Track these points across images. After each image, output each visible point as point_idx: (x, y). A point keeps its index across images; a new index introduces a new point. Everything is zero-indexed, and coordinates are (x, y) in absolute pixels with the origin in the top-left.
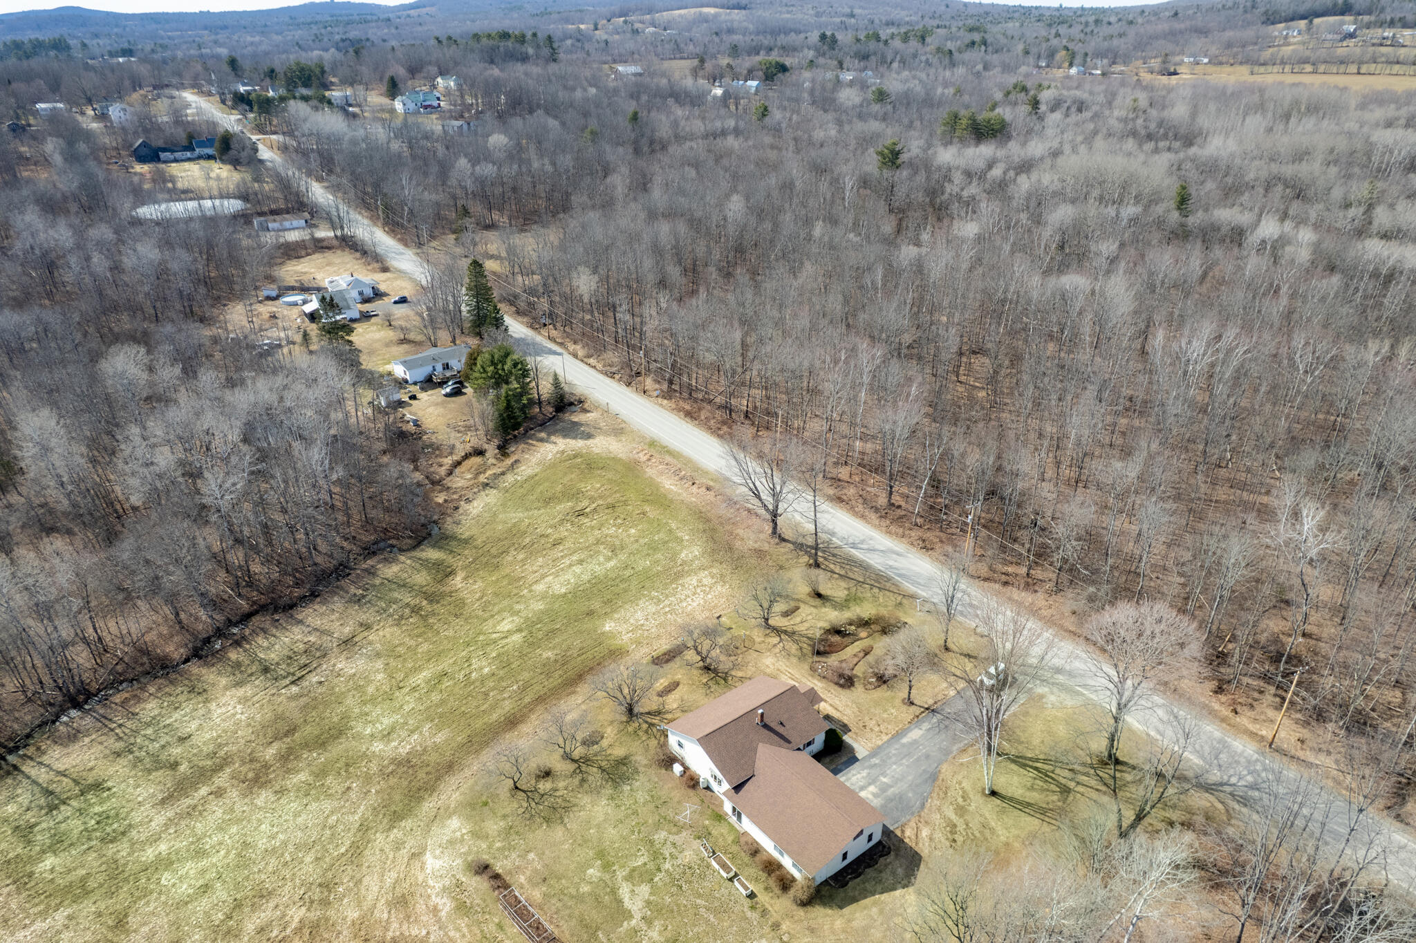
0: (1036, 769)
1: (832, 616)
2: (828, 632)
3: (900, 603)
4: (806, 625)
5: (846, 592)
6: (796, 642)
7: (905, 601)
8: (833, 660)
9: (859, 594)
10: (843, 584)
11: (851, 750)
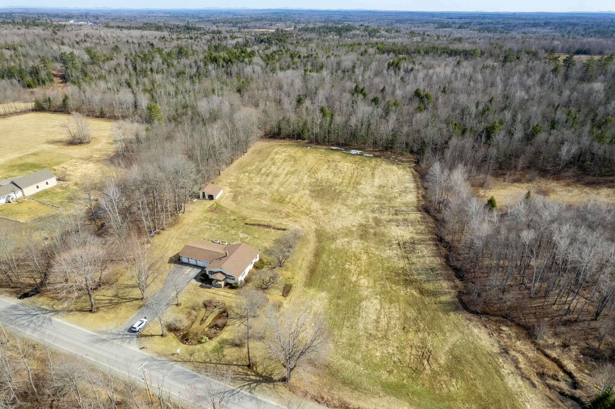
0: (126, 299)
1: (225, 335)
2: (225, 325)
3: (191, 355)
4: (237, 325)
5: (225, 353)
6: (237, 314)
7: (188, 357)
8: (217, 311)
9: (216, 354)
10: (228, 358)
11: (197, 281)
